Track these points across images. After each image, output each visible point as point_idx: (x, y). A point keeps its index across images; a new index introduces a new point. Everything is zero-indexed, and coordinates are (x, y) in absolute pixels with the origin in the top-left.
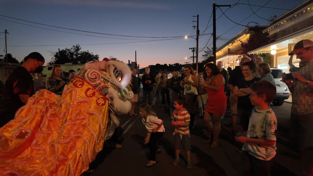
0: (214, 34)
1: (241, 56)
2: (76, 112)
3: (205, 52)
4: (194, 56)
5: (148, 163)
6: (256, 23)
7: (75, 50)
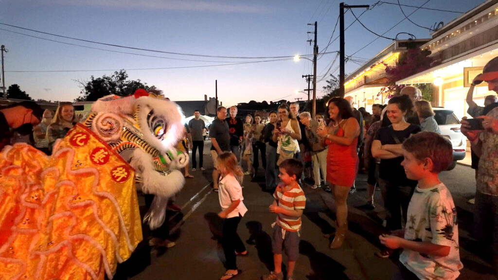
0: (342, 52)
1: (385, 89)
2: (74, 193)
3: (328, 81)
4: (310, 88)
5: (224, 275)
6: (409, 34)
7: (118, 78)
